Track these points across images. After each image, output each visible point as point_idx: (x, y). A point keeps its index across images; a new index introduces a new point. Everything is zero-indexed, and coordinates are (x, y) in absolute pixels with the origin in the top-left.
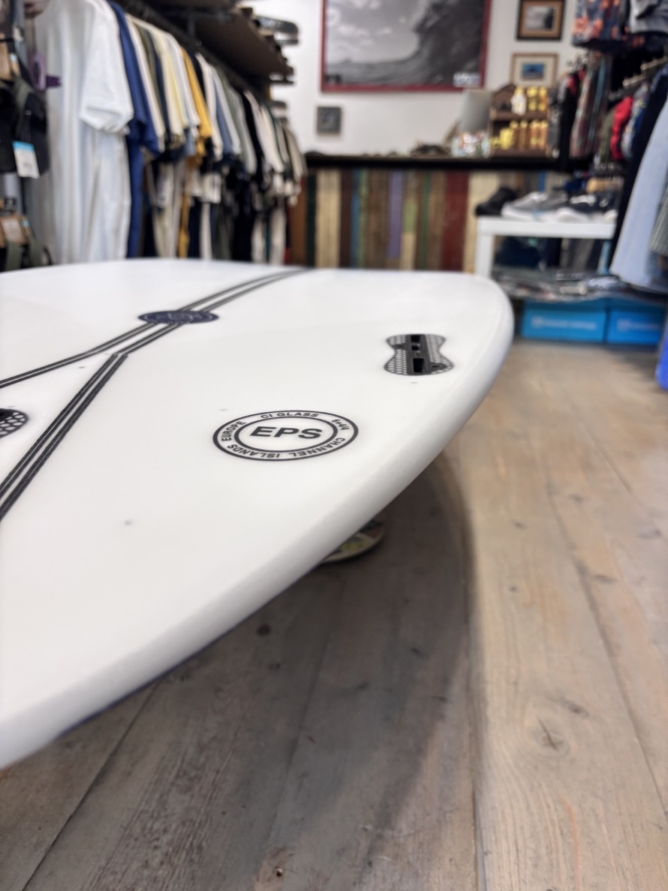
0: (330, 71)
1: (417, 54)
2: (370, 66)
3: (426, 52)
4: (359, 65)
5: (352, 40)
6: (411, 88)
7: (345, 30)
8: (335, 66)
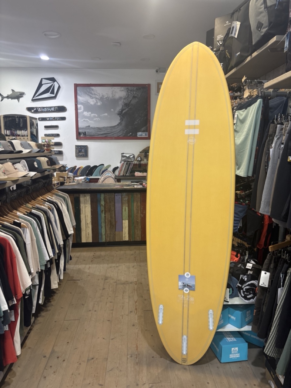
0: (80, 131)
1: (120, 124)
2: (99, 129)
3: (124, 123)
4: (94, 128)
5: (90, 118)
6: (118, 138)
7: (86, 113)
8: (83, 128)
